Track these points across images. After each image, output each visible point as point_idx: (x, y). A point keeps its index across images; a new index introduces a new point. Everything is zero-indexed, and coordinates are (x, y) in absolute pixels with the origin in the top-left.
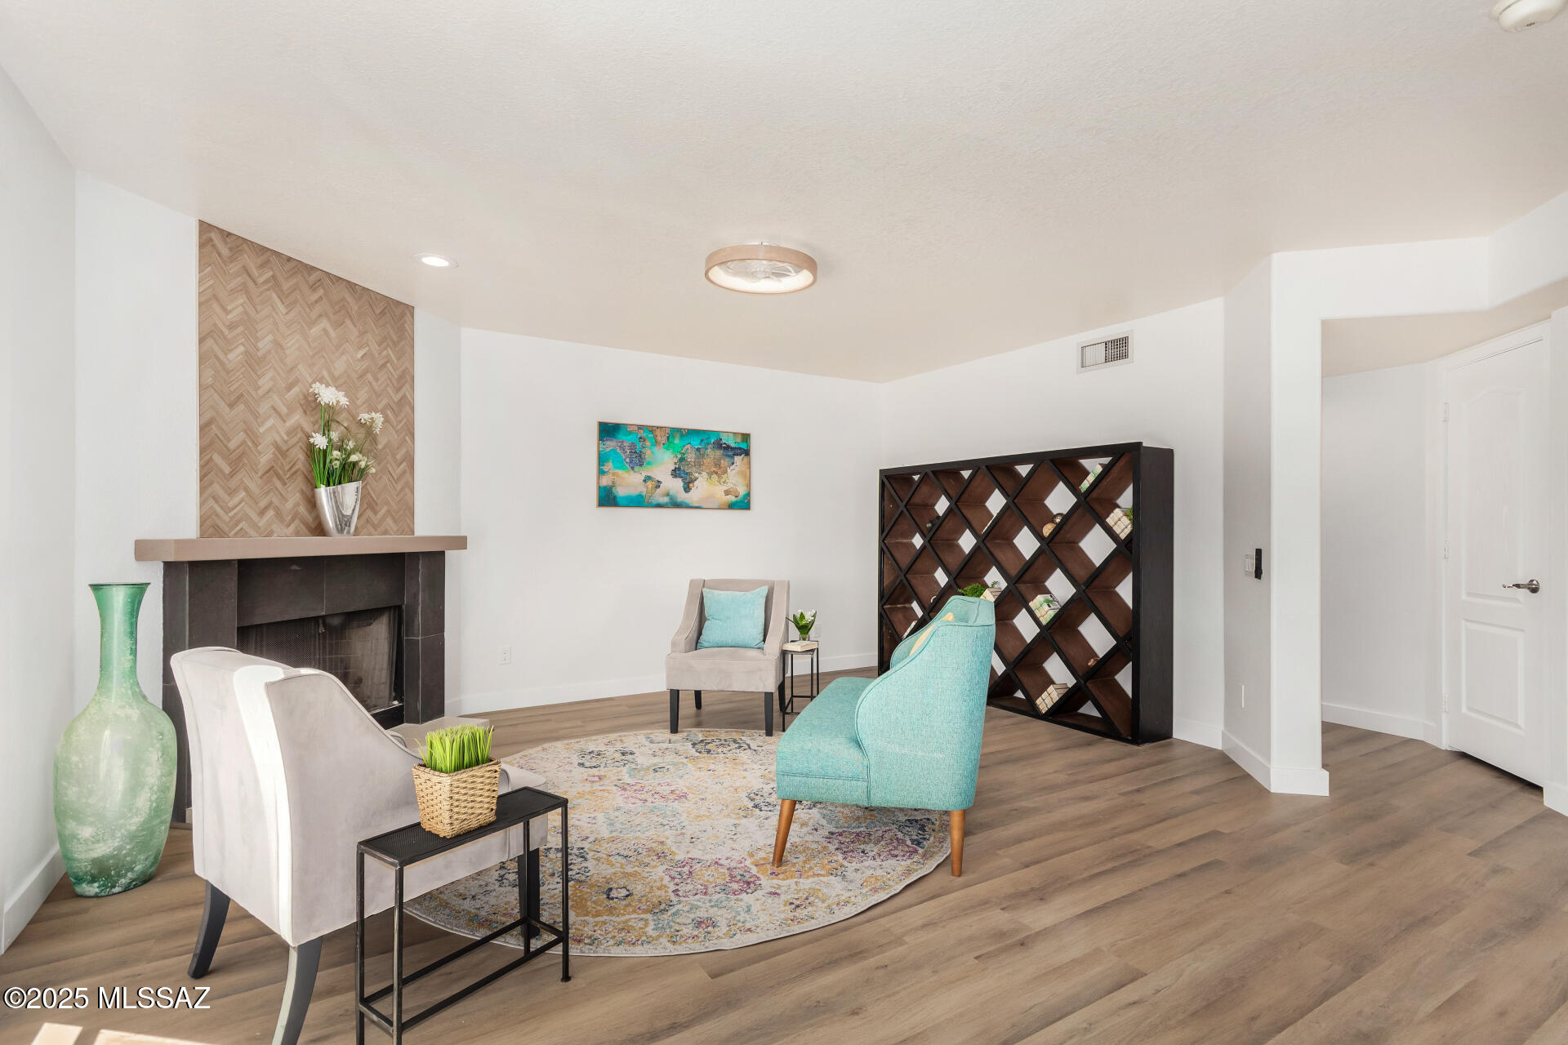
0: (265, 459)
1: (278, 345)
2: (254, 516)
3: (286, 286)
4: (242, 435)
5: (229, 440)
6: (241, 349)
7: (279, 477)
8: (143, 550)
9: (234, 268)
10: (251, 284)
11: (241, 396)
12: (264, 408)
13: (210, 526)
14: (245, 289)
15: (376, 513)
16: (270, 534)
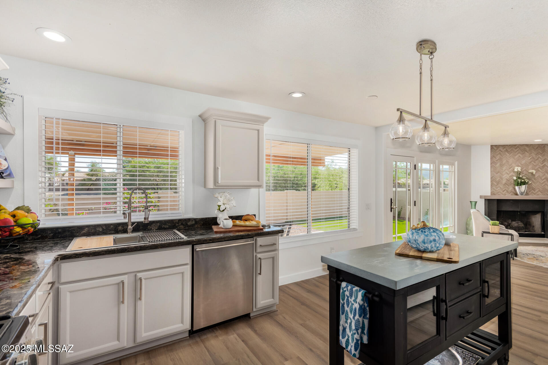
0: (504, 181)
1: (507, 161)
2: (502, 192)
3: (509, 150)
4: (499, 178)
5: (496, 179)
6: (499, 164)
7: (507, 185)
8: (481, 197)
9: (498, 150)
10: (501, 152)
11: (499, 172)
12: (504, 173)
13: (492, 193)
14: (500, 153)
15: (534, 191)
16: (505, 195)
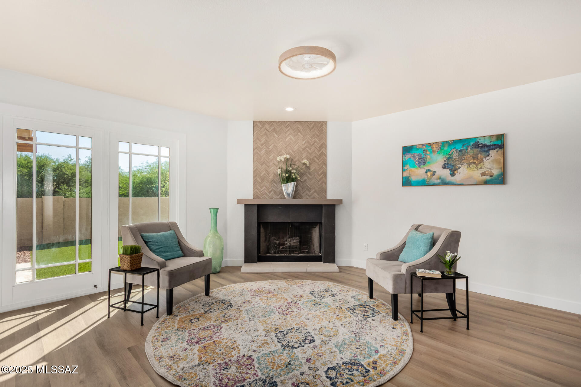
0: (271, 178)
1: (275, 146)
2: (268, 193)
3: (278, 129)
4: (265, 172)
5: (261, 174)
6: (265, 150)
7: (275, 182)
8: (239, 201)
9: (263, 129)
10: (267, 132)
11: (265, 162)
12: (271, 164)
13: (255, 196)
14: (266, 134)
15: (310, 192)
16: (272, 198)
